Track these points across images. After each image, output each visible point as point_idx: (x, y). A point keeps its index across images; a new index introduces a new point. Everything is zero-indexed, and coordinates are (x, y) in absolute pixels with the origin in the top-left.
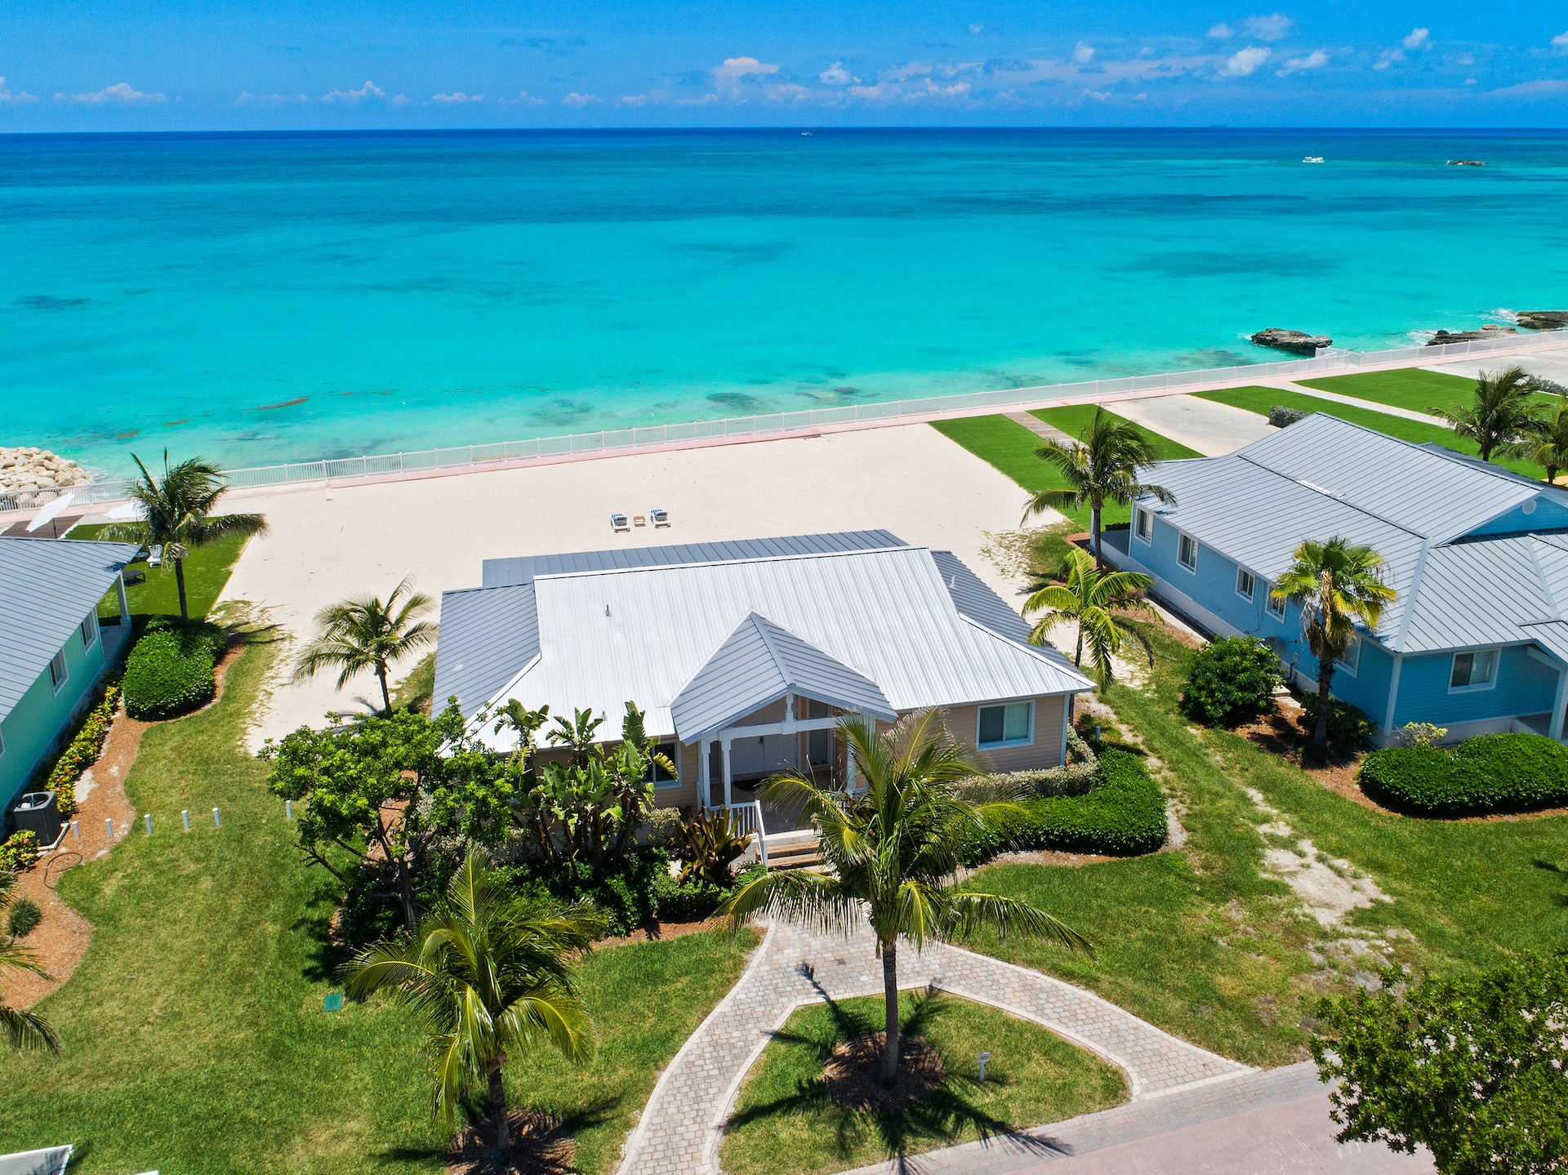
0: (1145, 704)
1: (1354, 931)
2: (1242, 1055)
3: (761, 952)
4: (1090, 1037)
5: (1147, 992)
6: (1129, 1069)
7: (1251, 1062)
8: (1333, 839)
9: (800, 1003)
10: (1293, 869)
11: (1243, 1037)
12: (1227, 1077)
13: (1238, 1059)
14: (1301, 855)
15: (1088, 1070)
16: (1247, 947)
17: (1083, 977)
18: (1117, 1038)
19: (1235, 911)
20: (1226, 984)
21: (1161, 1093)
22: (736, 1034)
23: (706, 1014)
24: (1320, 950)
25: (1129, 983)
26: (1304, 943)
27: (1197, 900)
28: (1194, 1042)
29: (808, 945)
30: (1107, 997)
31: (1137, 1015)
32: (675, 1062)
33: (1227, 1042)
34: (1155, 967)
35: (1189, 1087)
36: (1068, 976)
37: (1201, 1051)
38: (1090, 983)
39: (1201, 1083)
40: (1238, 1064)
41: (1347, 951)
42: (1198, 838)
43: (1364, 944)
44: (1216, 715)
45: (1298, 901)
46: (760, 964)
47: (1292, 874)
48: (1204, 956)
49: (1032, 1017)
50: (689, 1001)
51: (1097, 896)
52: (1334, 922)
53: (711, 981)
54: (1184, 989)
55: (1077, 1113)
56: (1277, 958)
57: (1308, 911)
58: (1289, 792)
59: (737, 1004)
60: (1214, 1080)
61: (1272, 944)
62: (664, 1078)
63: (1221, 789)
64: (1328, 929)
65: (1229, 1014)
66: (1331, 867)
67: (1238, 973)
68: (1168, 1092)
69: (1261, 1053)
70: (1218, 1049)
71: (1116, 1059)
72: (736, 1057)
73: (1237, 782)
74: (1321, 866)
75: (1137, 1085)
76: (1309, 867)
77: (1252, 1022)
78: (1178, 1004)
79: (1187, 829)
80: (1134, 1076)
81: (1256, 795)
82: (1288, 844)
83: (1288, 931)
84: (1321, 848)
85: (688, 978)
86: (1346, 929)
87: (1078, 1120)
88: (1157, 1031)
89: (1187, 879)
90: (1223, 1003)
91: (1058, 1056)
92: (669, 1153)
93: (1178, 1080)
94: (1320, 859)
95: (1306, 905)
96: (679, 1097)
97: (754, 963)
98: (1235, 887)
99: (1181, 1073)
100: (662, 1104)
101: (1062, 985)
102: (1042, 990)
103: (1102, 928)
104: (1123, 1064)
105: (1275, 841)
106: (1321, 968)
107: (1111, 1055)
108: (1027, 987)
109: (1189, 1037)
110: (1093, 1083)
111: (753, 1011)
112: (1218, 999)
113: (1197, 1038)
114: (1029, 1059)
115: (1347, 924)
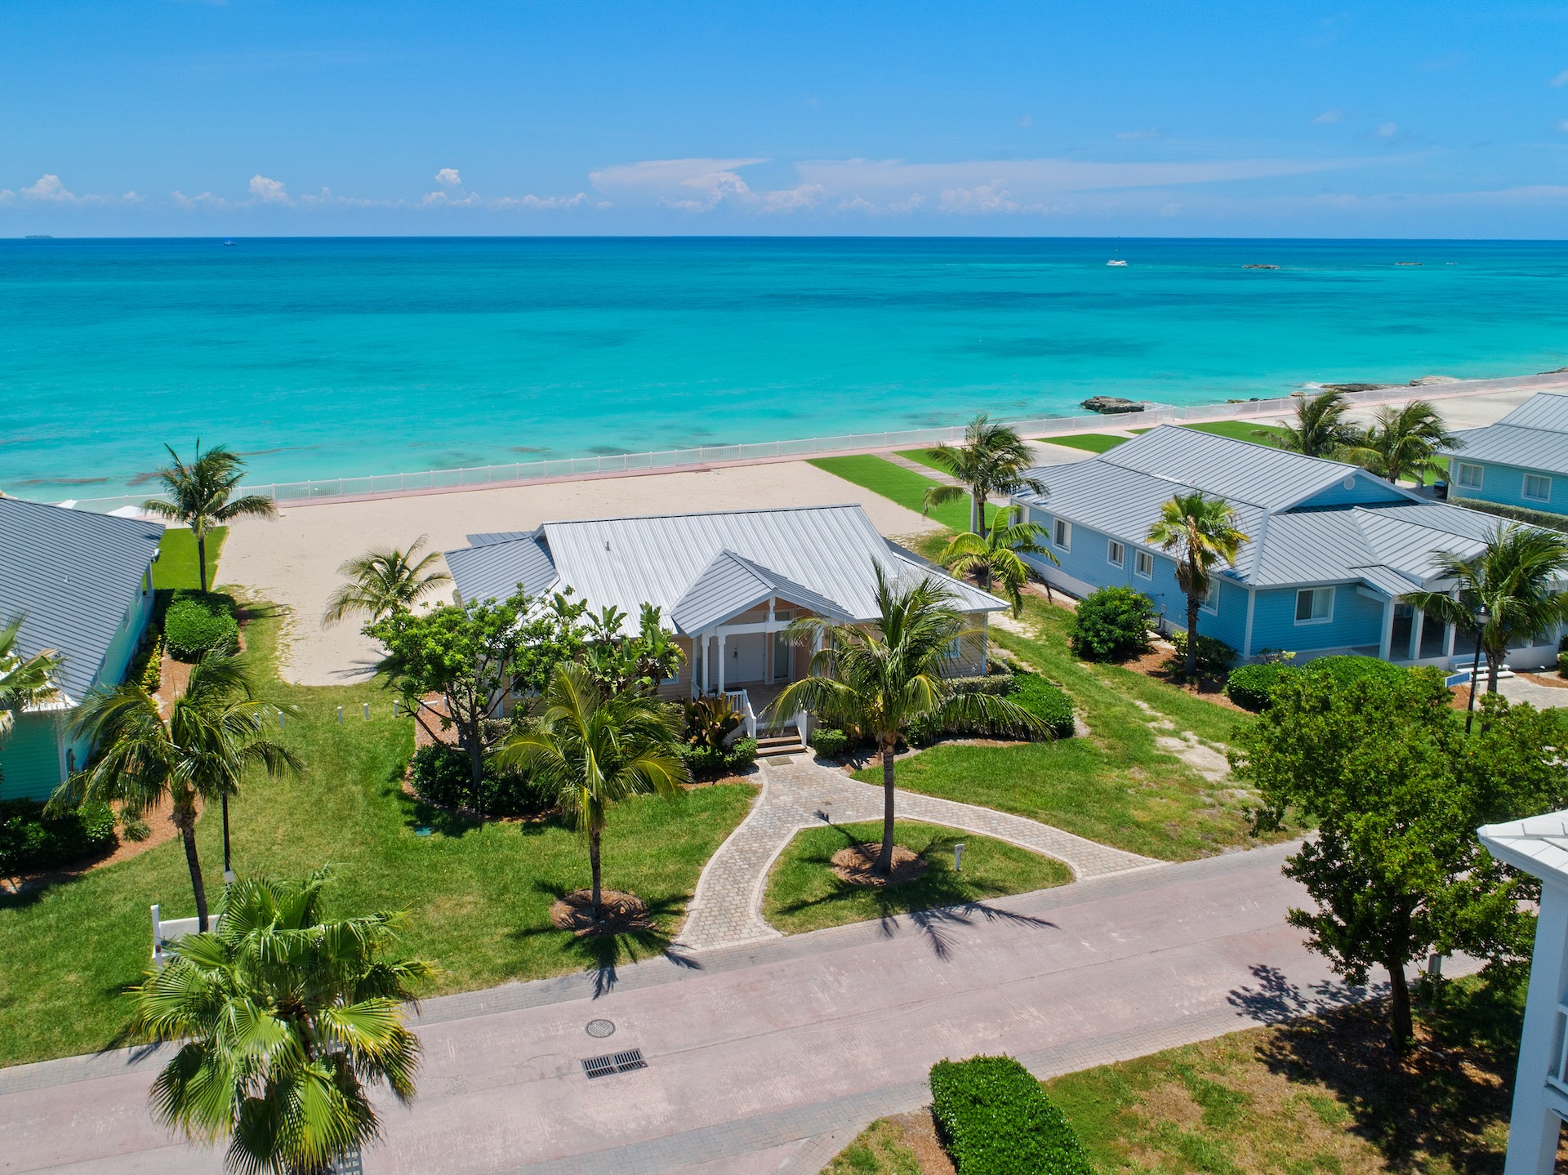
0: (1038, 649)
1: (1236, 784)
2: (1157, 855)
3: (760, 800)
4: (1037, 845)
5: (1078, 820)
6: (1071, 863)
7: (1166, 858)
8: (1211, 731)
9: (801, 827)
10: (1180, 749)
11: (1156, 844)
12: (1148, 867)
13: (1156, 857)
14: (1185, 740)
15: (1040, 863)
16: (1151, 794)
17: (1025, 811)
18: (1059, 845)
19: (1136, 774)
20: (1139, 815)
21: (1099, 877)
22: (756, 845)
23: (728, 834)
24: (1209, 796)
25: (1062, 815)
26: (1197, 792)
27: (1106, 767)
28: (1119, 848)
29: (798, 794)
30: (1046, 822)
31: (1073, 833)
32: (712, 862)
33: (1145, 848)
34: (1080, 805)
35: (1119, 873)
36: (1012, 810)
37: (1125, 853)
38: (1032, 815)
39: (1129, 871)
40: (1156, 860)
41: (1232, 796)
42: (1099, 730)
43: (1244, 792)
44: (1102, 651)
45: (1188, 767)
46: (762, 805)
47: (1179, 752)
48: (1118, 799)
49: (989, 834)
50: (714, 826)
51: (1025, 765)
52: (1219, 779)
53: (727, 815)
54: (1105, 817)
55: (1036, 889)
56: (1176, 800)
57: (1196, 772)
58: (1168, 702)
59: (751, 828)
60: (1138, 869)
61: (1170, 792)
62: (705, 872)
63: (1112, 700)
64: (1215, 783)
65: (1144, 832)
66: (1211, 747)
67: (1145, 808)
68: (1104, 876)
69: (1172, 853)
70: (1139, 851)
71: (1061, 858)
72: (759, 858)
73: (1125, 697)
74: (1203, 747)
75: (1079, 873)
76: (1192, 747)
77: (1163, 836)
78: (1103, 827)
79: (1089, 725)
80: (1076, 867)
81: (1144, 705)
82: (1175, 734)
83: (1182, 785)
84: (1201, 736)
85: (708, 813)
86: (1229, 783)
87: (1036, 892)
88: (1090, 842)
89: (1095, 755)
90: (1138, 826)
91: (1014, 856)
92: (723, 912)
93: (1110, 869)
94: (1201, 743)
95: (1194, 770)
96: (721, 880)
97: (758, 804)
98: (1135, 759)
99: (1112, 865)
100: (709, 884)
101: (1008, 815)
102: (993, 818)
103: (1034, 782)
104: (1066, 860)
105: (1163, 732)
106: (1213, 806)
107: (1055, 855)
108: (983, 817)
109: (1114, 844)
110: (1045, 870)
111: (765, 832)
112: (1133, 823)
113: (1121, 845)
114: (992, 857)
115: (1229, 780)
